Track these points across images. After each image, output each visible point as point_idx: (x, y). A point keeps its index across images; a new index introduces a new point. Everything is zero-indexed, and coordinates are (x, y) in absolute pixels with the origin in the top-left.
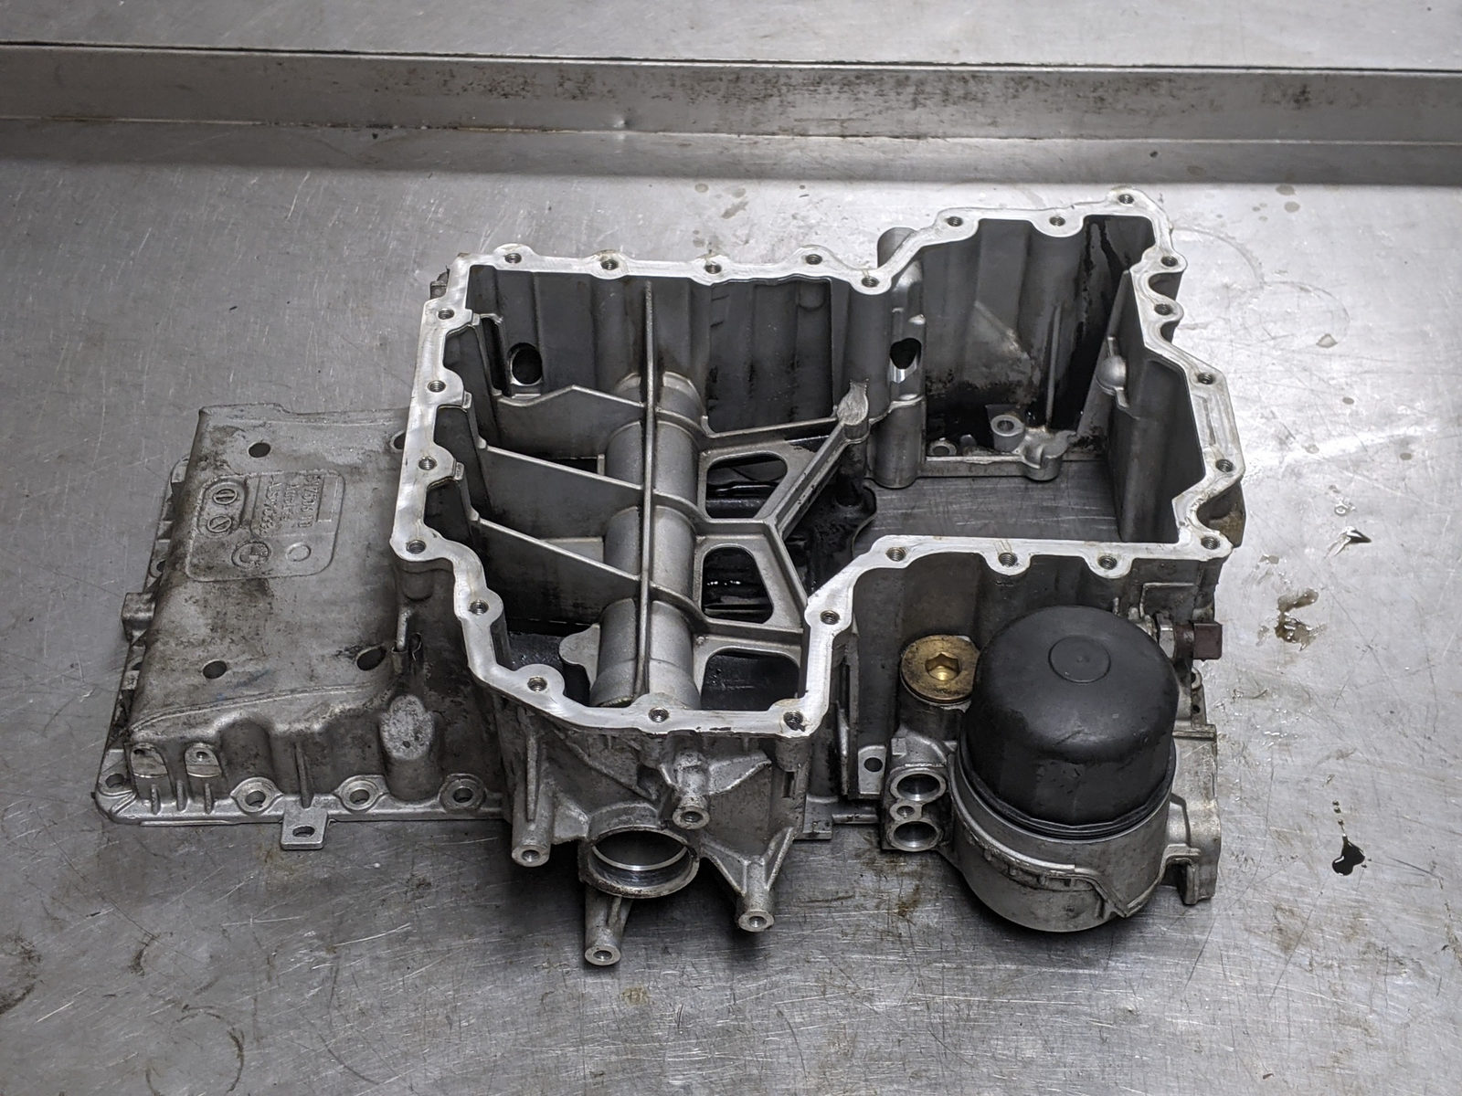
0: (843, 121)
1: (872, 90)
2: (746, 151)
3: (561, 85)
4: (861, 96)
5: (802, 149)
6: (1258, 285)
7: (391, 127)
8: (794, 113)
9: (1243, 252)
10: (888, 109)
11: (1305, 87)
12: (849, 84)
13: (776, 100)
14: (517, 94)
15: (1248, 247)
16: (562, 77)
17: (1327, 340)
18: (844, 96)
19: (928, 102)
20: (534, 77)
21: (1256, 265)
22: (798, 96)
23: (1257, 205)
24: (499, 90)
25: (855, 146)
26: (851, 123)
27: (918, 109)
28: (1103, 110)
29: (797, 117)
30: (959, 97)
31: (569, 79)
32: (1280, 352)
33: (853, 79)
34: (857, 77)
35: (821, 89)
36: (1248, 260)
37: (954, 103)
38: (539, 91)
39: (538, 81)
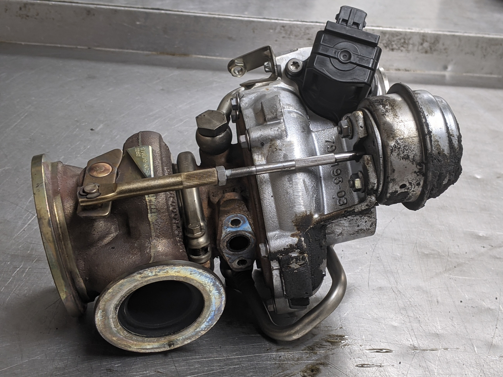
3: (422, 44)
14: (399, 49)
16: (423, 40)
20: (410, 39)
24: (391, 47)
31: (427, 41)
38: (410, 47)
39: (411, 42)
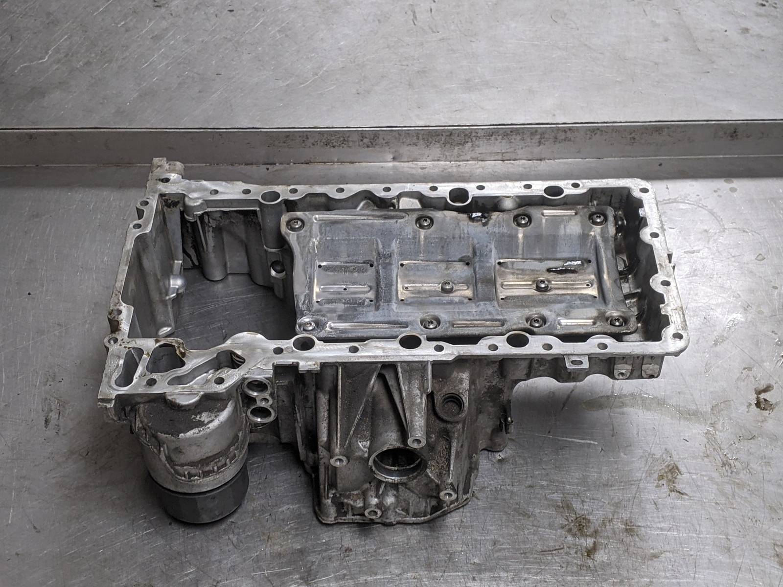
0: (504, 153)
1: (519, 137)
2: (455, 170)
3: (362, 140)
4: (513, 140)
5: (483, 168)
6: (722, 230)
7: (275, 164)
8: (478, 150)
9: (712, 213)
10: (526, 146)
11: (736, 129)
12: (507, 135)
13: (470, 144)
14: (340, 146)
15: (714, 211)
16: (363, 137)
17: (760, 257)
18: (504, 141)
19: (546, 143)
20: (349, 137)
21: (720, 220)
22: (482, 142)
23: (716, 189)
24: (331, 144)
25: (510, 166)
26: (507, 154)
27: (541, 147)
28: (635, 144)
29: (480, 152)
30: (562, 140)
31: (366, 138)
32: (737, 264)
33: (509, 132)
34: (511, 132)
35: (492, 138)
36: (715, 217)
37: (560, 143)
38: (351, 144)
39: (350, 139)
